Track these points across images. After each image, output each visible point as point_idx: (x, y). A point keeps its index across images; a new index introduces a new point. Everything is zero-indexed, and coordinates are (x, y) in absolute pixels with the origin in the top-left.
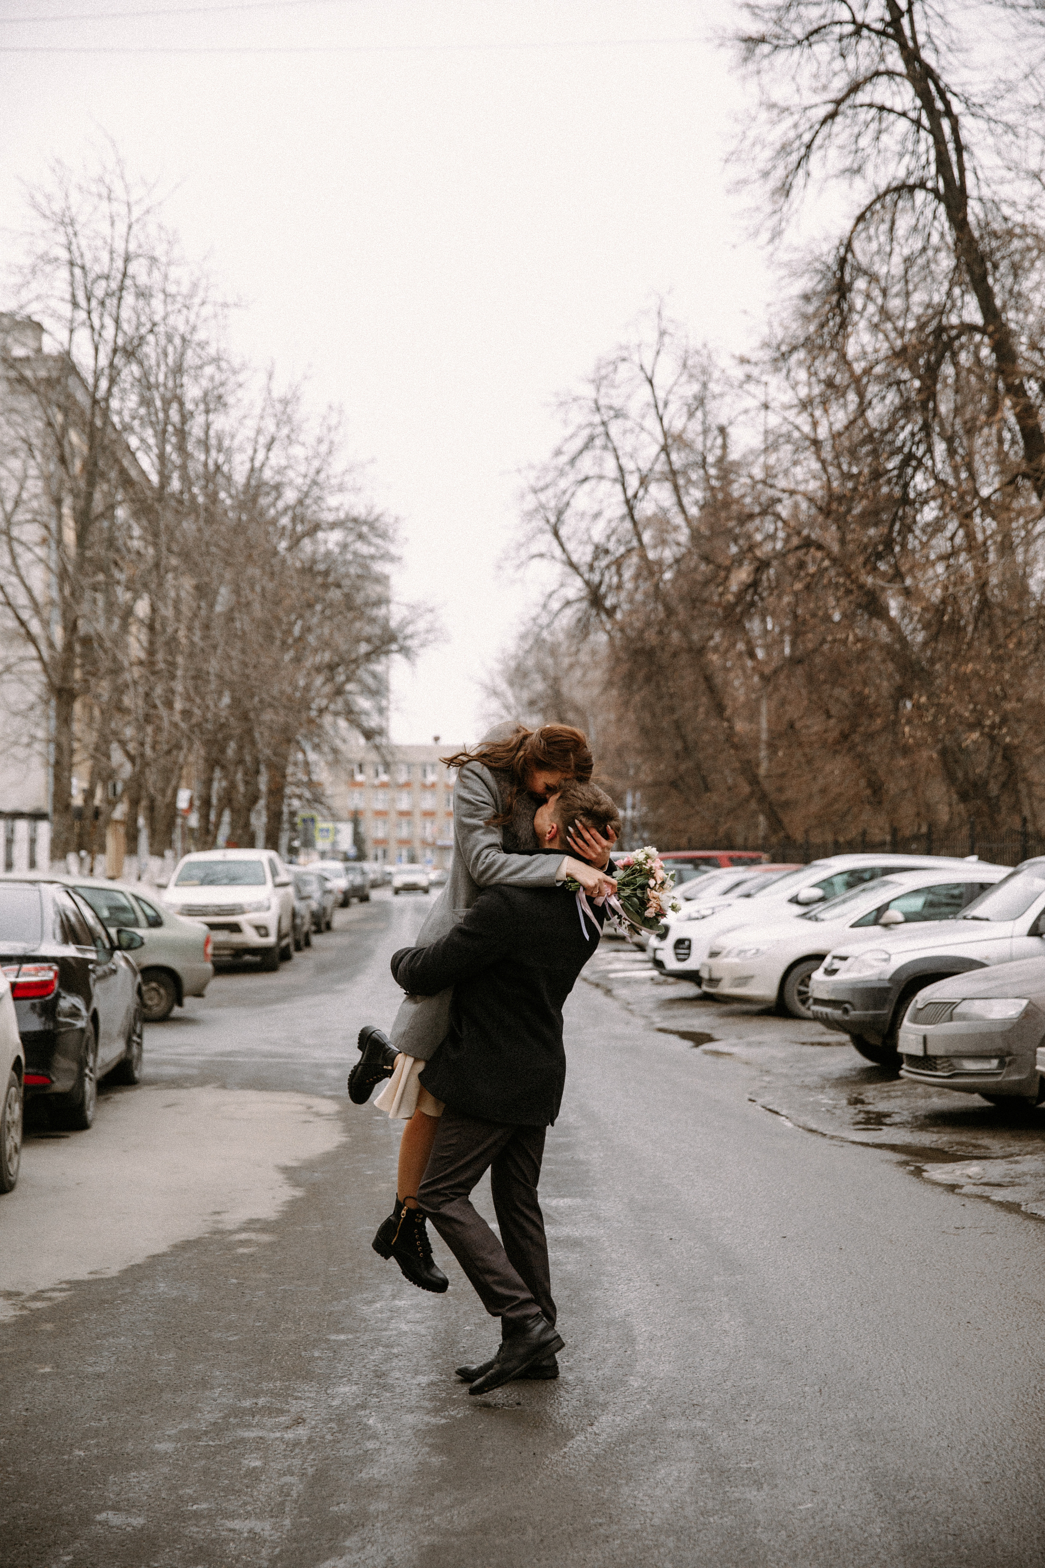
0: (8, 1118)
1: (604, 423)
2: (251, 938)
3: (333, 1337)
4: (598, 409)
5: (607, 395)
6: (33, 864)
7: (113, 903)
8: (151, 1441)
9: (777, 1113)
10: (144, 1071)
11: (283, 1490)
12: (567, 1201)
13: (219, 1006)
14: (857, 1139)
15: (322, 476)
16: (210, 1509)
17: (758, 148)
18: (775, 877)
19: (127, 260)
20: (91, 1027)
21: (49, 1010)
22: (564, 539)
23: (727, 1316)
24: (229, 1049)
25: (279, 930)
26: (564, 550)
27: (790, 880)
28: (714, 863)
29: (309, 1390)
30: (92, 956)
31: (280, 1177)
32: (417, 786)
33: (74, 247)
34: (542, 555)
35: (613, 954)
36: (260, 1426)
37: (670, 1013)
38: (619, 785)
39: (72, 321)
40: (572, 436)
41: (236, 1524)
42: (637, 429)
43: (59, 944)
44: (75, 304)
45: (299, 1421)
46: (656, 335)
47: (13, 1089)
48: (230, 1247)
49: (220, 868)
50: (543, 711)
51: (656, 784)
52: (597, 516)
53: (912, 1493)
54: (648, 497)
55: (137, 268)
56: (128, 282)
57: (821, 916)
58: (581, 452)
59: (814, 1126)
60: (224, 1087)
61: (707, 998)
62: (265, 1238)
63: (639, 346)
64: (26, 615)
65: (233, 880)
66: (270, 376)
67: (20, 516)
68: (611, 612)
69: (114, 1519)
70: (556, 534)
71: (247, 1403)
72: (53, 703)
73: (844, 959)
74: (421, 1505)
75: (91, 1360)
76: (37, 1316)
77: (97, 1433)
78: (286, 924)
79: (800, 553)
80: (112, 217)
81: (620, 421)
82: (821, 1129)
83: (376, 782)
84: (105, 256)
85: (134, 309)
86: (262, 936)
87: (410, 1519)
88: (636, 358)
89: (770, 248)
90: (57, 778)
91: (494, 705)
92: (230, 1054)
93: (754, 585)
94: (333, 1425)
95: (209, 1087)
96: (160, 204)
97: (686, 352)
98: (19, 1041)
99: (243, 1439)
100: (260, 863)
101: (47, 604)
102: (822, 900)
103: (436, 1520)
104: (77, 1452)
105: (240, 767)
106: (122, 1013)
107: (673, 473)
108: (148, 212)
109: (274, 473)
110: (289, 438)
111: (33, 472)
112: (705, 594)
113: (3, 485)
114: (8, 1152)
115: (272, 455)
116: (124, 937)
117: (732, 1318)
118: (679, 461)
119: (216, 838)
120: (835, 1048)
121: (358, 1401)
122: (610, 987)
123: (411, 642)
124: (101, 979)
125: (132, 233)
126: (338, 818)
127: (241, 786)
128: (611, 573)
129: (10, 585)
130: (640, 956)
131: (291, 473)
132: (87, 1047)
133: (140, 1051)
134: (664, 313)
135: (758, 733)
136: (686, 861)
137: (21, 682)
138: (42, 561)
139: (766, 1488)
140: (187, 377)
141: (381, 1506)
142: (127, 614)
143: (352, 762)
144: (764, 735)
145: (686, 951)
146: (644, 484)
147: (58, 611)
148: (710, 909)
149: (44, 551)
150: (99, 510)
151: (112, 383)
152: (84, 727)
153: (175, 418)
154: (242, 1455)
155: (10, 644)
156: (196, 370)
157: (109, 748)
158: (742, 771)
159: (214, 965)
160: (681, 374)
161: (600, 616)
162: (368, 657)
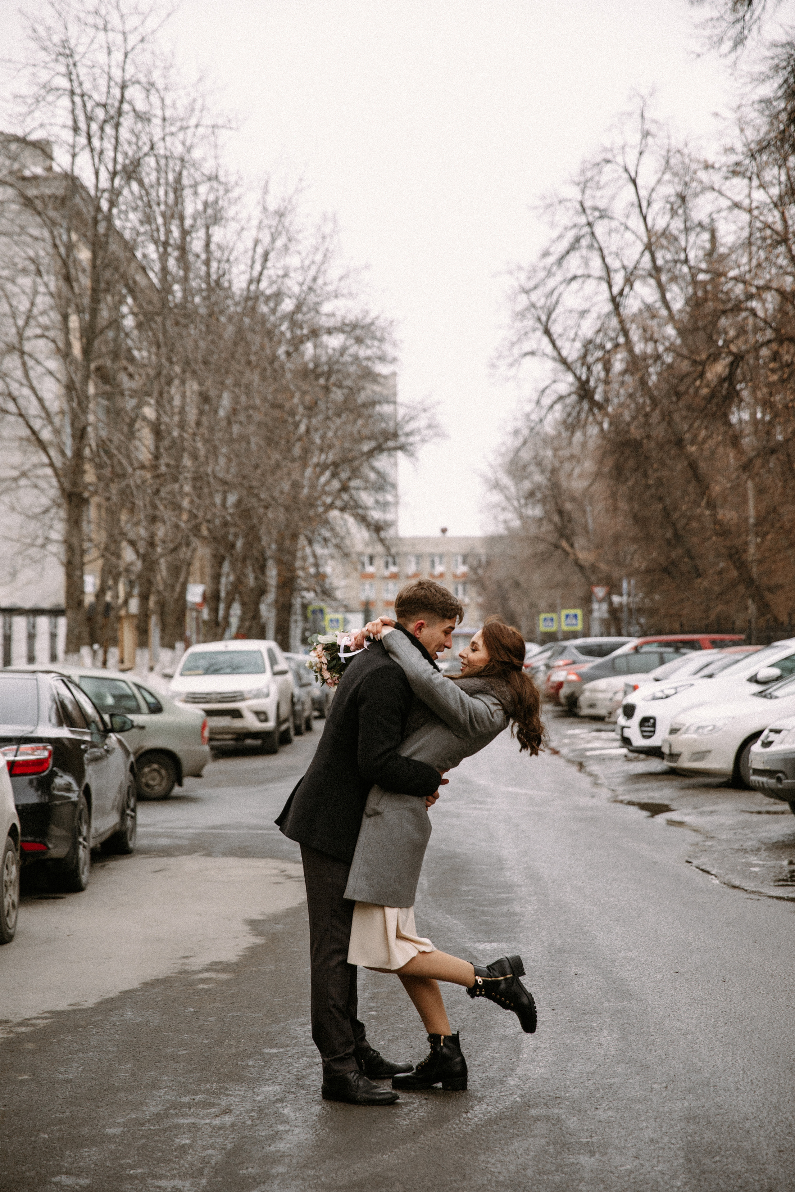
0: (6, 877)
1: (590, 224)
2: (251, 722)
3: (267, 1051)
4: (584, 210)
5: (593, 197)
6: (31, 659)
7: (117, 692)
8: (104, 1127)
9: (708, 872)
10: (137, 842)
11: (205, 1161)
12: (495, 945)
13: (218, 785)
14: (774, 894)
15: (320, 281)
16: (144, 1173)
19: (123, 87)
20: (84, 800)
21: (45, 785)
22: (555, 336)
23: (605, 1033)
24: (219, 823)
25: (278, 716)
26: (554, 346)
27: (750, 660)
28: (694, 646)
29: (238, 1090)
30: (87, 738)
31: (245, 928)
33: (74, 77)
34: (533, 353)
35: (595, 734)
36: (195, 1115)
37: (637, 786)
38: (616, 573)
39: (73, 147)
40: (560, 237)
41: (163, 1183)
42: (622, 228)
43: (53, 726)
44: (76, 129)
45: (227, 1111)
46: (639, 136)
47: (10, 853)
48: (193, 984)
49: (221, 658)
50: (543, 501)
51: (648, 571)
52: (583, 313)
53: (717, 1158)
54: (632, 294)
56: (126, 107)
57: (776, 694)
58: (568, 252)
59: (737, 883)
60: (209, 855)
61: (673, 773)
62: (224, 976)
63: (623, 148)
64: (37, 424)
65: (235, 669)
66: (266, 192)
67: (29, 332)
68: (601, 407)
69: (64, 1179)
70: (547, 332)
71: (186, 1100)
72: (65, 506)
73: (778, 732)
74: (313, 1168)
75: (62, 1069)
76: (21, 1039)
77: (61, 1121)
78: (285, 710)
79: (774, 346)
80: (109, 48)
81: (605, 221)
82: (744, 885)
83: (387, 573)
84: (103, 82)
85: (132, 131)
86: (262, 721)
87: (303, 1179)
88: (619, 159)
89: (733, 56)
90: (69, 575)
91: (496, 497)
92: (222, 826)
93: (730, 378)
94: (253, 1114)
95: (195, 855)
96: (153, 32)
97: (668, 151)
98: (13, 810)
99: (179, 1124)
100: (260, 652)
101: (57, 413)
102: (778, 679)
103: (323, 1179)
104: (42, 1135)
105: (249, 562)
106: (116, 789)
107: (657, 270)
108: (142, 40)
109: (272, 283)
110: (286, 248)
111: (42, 289)
112: (682, 388)
113: (14, 303)
114: (6, 908)
115: (269, 264)
116: (117, 720)
117: (610, 1034)
118: (664, 257)
119: (224, 630)
120: (781, 816)
121: (278, 1097)
122: (585, 764)
123: (411, 439)
124: (96, 759)
125: (128, 61)
126: (348, 609)
127: (251, 580)
128: (598, 368)
129: (22, 396)
130: (612, 735)
131: (288, 282)
132: (80, 818)
133: (135, 824)
134: (646, 114)
135: (747, 519)
136: (668, 644)
137: (36, 486)
138: (51, 373)
139: (597, 1156)
140: (187, 193)
141: (281, 1169)
142: (133, 421)
143: (360, 554)
144: (752, 521)
145: (651, 729)
146: (629, 281)
147: (67, 420)
148: (676, 688)
149: (53, 364)
150: (105, 323)
151: (112, 204)
152: (93, 527)
153: (176, 233)
154: (176, 1136)
155: (25, 452)
156: (195, 185)
157: (118, 547)
158: (730, 556)
159: (212, 748)
160: (664, 173)
161: (591, 410)
162: (371, 453)
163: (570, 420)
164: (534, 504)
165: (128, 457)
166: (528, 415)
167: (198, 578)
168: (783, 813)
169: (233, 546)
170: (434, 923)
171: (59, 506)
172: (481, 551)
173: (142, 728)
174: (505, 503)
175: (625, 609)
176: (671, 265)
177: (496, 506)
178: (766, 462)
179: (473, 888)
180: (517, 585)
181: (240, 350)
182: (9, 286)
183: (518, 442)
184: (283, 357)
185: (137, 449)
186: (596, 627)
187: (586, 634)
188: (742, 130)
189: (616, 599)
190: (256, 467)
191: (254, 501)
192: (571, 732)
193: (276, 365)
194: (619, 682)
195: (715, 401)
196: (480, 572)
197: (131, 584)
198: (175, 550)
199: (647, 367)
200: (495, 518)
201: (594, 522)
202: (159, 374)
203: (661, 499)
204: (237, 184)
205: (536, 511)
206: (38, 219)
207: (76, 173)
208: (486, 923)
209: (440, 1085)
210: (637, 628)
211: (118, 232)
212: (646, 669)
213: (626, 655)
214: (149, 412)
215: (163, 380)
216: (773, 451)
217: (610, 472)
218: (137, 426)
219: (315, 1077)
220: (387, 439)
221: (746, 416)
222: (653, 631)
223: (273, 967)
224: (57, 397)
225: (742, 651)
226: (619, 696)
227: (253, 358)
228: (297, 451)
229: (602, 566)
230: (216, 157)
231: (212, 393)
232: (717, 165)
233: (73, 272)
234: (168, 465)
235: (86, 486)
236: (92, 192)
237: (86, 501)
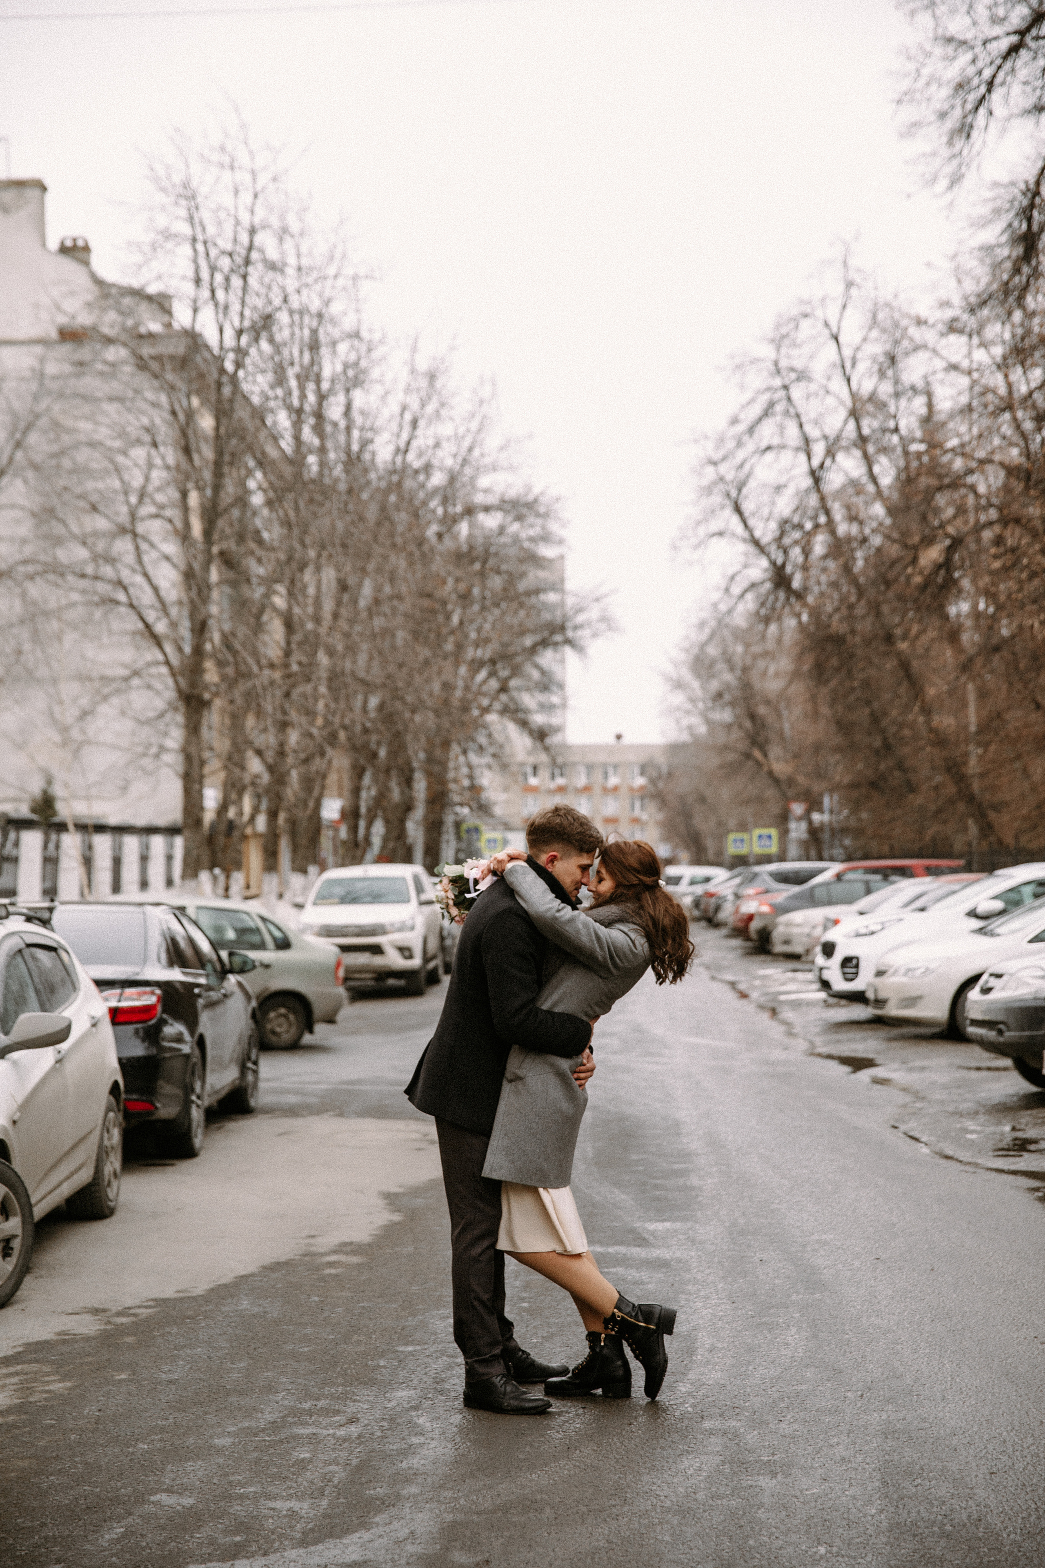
0: (106, 1143)
1: (785, 387)
2: (394, 960)
3: (401, 1349)
4: (778, 371)
5: (789, 357)
6: (144, 884)
7: (239, 925)
8: (212, 1437)
9: (917, 1140)
10: (261, 1098)
11: (327, 1479)
12: (668, 1225)
13: (355, 1032)
14: (994, 1166)
15: (476, 453)
16: (256, 1493)
17: (934, 87)
18: (956, 887)
19: (252, 231)
20: (197, 1052)
21: (152, 1035)
22: (746, 514)
23: (794, 1330)
24: (354, 1077)
25: (425, 952)
26: (746, 525)
27: (969, 891)
28: (905, 872)
29: (366, 1394)
30: (202, 981)
31: (381, 1203)
32: (597, 790)
33: (196, 221)
34: (721, 534)
36: (317, 1424)
37: (837, 1037)
38: (816, 787)
39: (195, 301)
40: (752, 401)
41: (278, 1504)
42: (822, 392)
43: (164, 967)
44: (198, 281)
45: (353, 1421)
46: (841, 287)
47: (111, 1114)
48: (318, 1268)
49: (359, 885)
50: (732, 704)
51: (853, 786)
52: (779, 488)
53: (919, 1481)
54: (834, 467)
55: (266, 240)
56: (254, 255)
57: (999, 931)
58: (760, 420)
59: (950, 1153)
60: (341, 1115)
61: (879, 1021)
62: (355, 1260)
63: (823, 300)
64: (151, 616)
65: (376, 898)
66: (414, 350)
67: (143, 512)
68: (800, 596)
69: (167, 1499)
70: (738, 510)
71: (307, 1405)
72: (182, 709)
73: (999, 976)
74: (451, 1489)
75: (166, 1368)
76: (121, 1330)
77: (162, 1430)
78: (433, 945)
79: (997, 529)
80: (235, 187)
81: (803, 384)
82: (958, 1155)
83: (552, 786)
84: (229, 227)
85: (262, 282)
86: (406, 958)
87: (438, 1501)
88: (819, 313)
89: (949, 196)
91: (679, 699)
92: (359, 1082)
93: (946, 565)
94: (385, 1424)
95: (325, 1116)
96: (287, 170)
97: (876, 304)
98: (115, 1064)
99: (297, 1435)
100: (404, 879)
101: (174, 603)
102: (1002, 913)
103: (462, 1501)
104: (141, 1445)
105: (394, 773)
106: (235, 1039)
107: (862, 440)
108: (275, 179)
109: (420, 455)
110: (437, 413)
111: (158, 461)
112: (891, 575)
113: (126, 477)
114: (106, 1178)
115: (419, 432)
116: (237, 960)
117: (798, 1332)
118: (869, 426)
119: (364, 852)
120: (1002, 1073)
121: (413, 1403)
122: (778, 1010)
123: (580, 633)
124: (212, 1005)
125: (259, 202)
126: (508, 827)
127: (396, 794)
128: (796, 553)
129: (134, 585)
130: (810, 976)
131: (440, 453)
132: (193, 1073)
133: (256, 1079)
134: (850, 262)
135: (966, 727)
136: (875, 871)
137: (149, 687)
138: (167, 558)
139: (779, 1477)
140: (324, 351)
141: (414, 1489)
142: (261, 611)
143: (522, 764)
144: (973, 728)
145: (853, 970)
146: (830, 453)
147: (186, 612)
148: (883, 923)
149: (171, 548)
150: (229, 500)
151: (239, 365)
152: (215, 734)
153: (312, 398)
154: (294, 1448)
155: (137, 648)
156: (334, 344)
157: (243, 759)
158: (948, 770)
159: (349, 989)
160: (870, 329)
161: (788, 599)
162: (533, 650)
163: (763, 612)
164: (723, 707)
165: (255, 653)
166: (715, 605)
167: (335, 793)
168: (1005, 1069)
169: (375, 755)
170: (597, 1198)
171: (176, 709)
172: (662, 760)
173: (267, 966)
174: (688, 706)
175: (827, 829)
176: (878, 435)
177: (678, 709)
178: (988, 661)
179: (645, 1156)
180: (702, 800)
181: (384, 531)
182: (120, 459)
183: (704, 637)
184: (434, 540)
185: (265, 644)
186: (793, 850)
187: (782, 858)
188: (959, 281)
189: (816, 817)
190: (401, 666)
191: (398, 705)
192: (762, 972)
193: (426, 548)
194: (817, 914)
195: (929, 590)
196: (661, 785)
197: (258, 796)
198: (306, 761)
199: (853, 550)
200: (678, 722)
201: (792, 728)
202: (290, 559)
203: (868, 703)
204: (380, 342)
205: (725, 715)
206: (156, 383)
207: (198, 328)
208: (658, 1199)
209: (599, 1391)
210: (841, 851)
211: (244, 396)
212: (849, 900)
213: (826, 884)
214: (279, 602)
215: (294, 565)
216: (997, 649)
217: (809, 671)
218: (265, 618)
219: (456, 1381)
220: (552, 632)
221: (965, 607)
222: (859, 854)
223: (411, 1249)
224: (174, 585)
225: (959, 881)
226: (818, 931)
227: (399, 540)
228: (449, 647)
229: (801, 779)
230: (358, 311)
231: (351, 581)
232: (931, 321)
233: (192, 440)
234: (300, 663)
235: (206, 687)
236: (216, 351)
237: (207, 704)
